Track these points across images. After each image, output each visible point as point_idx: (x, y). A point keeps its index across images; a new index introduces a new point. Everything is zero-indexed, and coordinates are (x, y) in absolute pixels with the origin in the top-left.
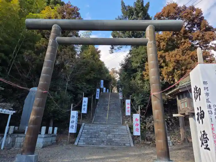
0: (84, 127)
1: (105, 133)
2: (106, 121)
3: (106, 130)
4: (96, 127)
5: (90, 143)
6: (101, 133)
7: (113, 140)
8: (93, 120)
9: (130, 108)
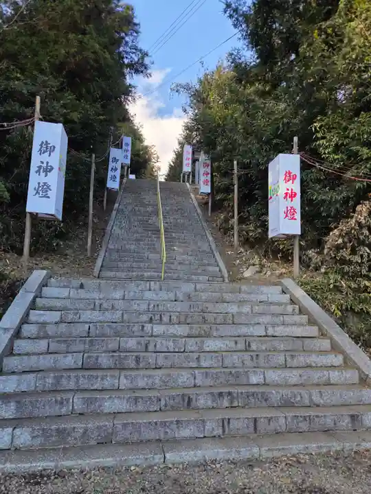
0: (38, 295)
1: (181, 330)
2: (158, 270)
3: (179, 307)
4: (118, 294)
5: (80, 426)
6: (158, 329)
7: (254, 379)
8: (99, 262)
9: (298, 200)
